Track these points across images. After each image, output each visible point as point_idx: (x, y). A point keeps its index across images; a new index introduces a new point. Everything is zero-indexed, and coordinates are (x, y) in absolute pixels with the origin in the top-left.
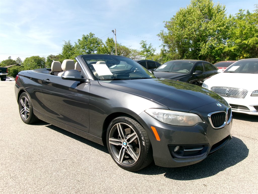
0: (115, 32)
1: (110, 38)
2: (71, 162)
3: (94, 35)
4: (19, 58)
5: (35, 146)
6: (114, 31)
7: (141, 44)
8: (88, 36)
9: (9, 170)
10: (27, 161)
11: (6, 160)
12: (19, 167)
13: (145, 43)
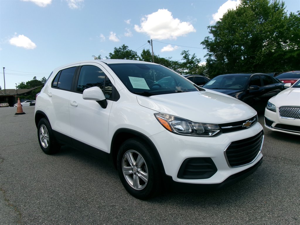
0: (151, 43)
1: (146, 50)
2: (122, 208)
3: (128, 47)
4: (44, 77)
5: (77, 188)
6: (150, 41)
7: (183, 54)
8: (120, 48)
9: (52, 220)
10: (70, 208)
11: (47, 207)
12: (63, 216)
13: (187, 53)
